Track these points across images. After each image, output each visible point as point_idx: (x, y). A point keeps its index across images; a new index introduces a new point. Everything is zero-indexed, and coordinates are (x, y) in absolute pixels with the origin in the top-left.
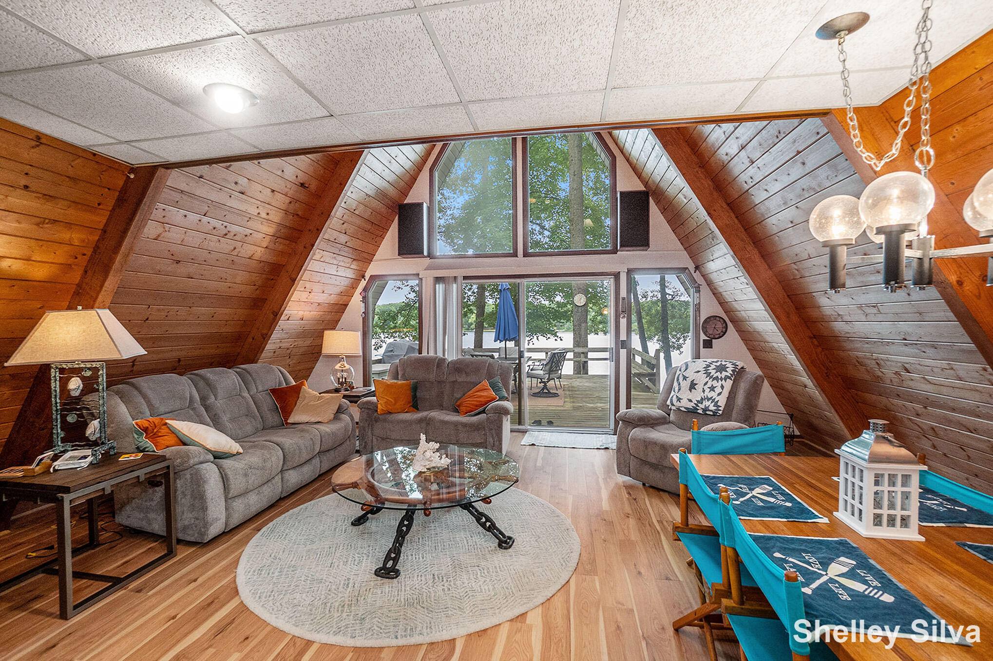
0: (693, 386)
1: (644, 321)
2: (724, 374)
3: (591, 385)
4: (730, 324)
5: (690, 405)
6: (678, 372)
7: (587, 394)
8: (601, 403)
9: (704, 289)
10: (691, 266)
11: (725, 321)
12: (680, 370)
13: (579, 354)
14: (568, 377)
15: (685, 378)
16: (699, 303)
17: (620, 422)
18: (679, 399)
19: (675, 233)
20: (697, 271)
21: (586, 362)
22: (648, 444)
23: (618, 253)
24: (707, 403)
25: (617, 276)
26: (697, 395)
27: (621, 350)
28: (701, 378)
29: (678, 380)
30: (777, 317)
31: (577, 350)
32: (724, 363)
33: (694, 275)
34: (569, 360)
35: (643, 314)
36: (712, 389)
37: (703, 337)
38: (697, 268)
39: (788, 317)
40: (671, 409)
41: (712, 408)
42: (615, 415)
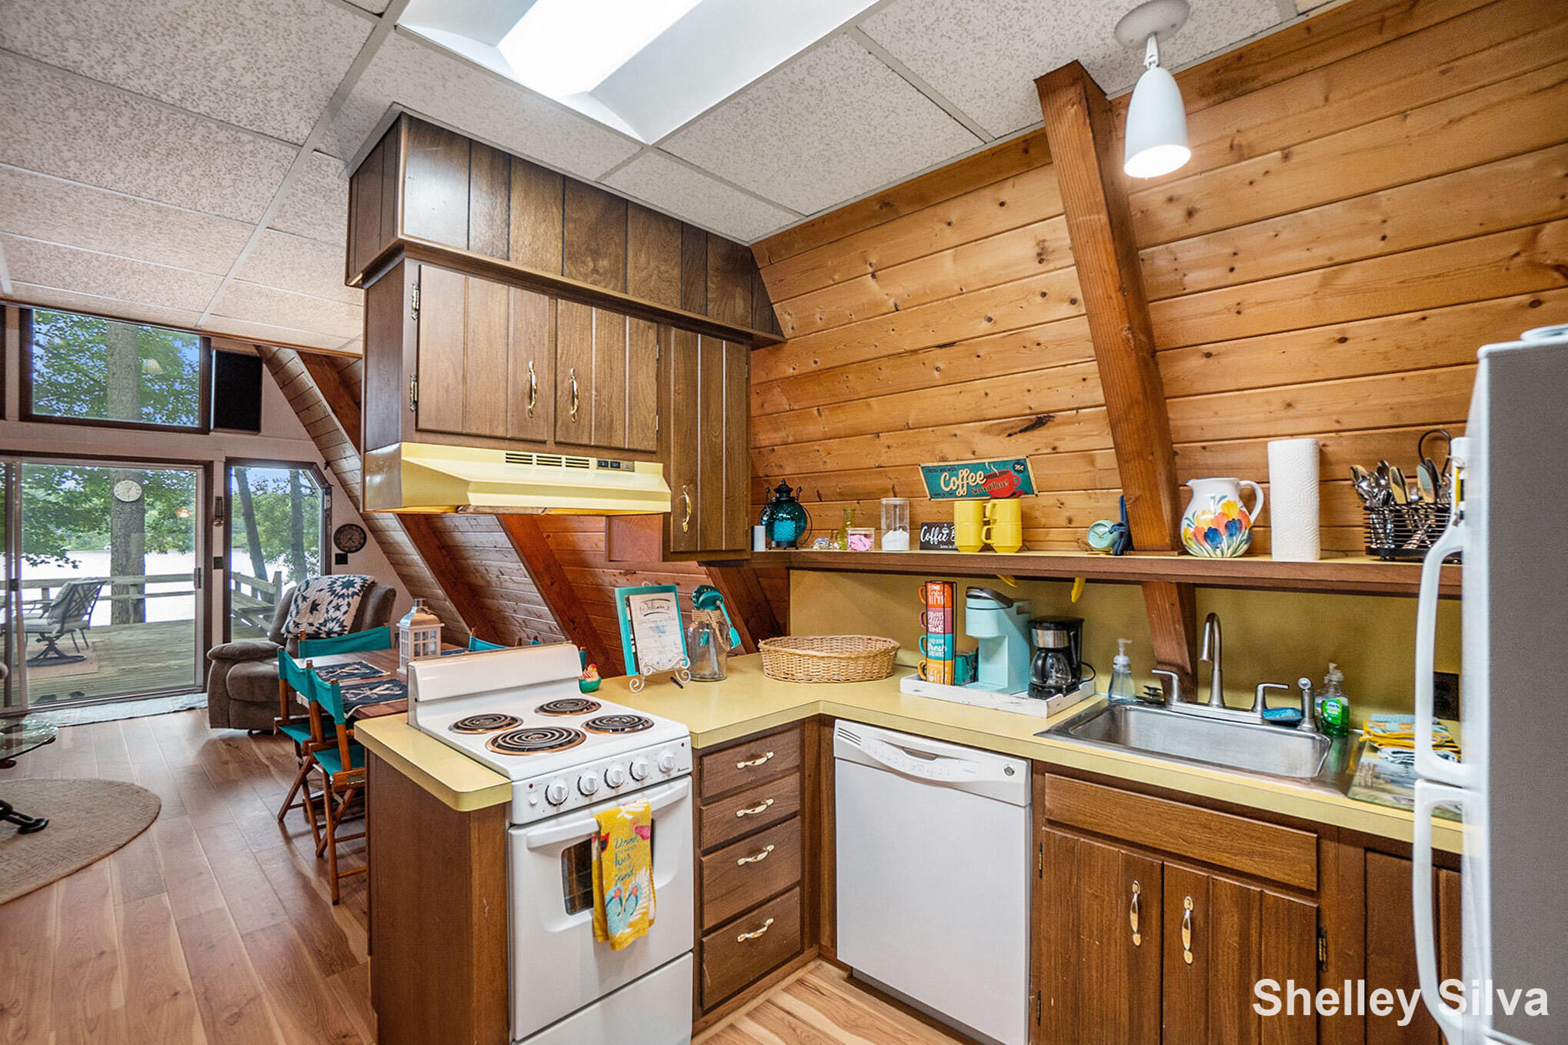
0: (314, 607)
1: (260, 529)
2: (351, 590)
3: (153, 637)
4: (369, 535)
5: (311, 630)
6: (296, 593)
7: (147, 651)
8: (176, 659)
9: (337, 489)
10: (320, 462)
11: (362, 530)
12: (299, 590)
13: (126, 587)
14: (101, 629)
15: (305, 599)
16: (331, 508)
17: (214, 661)
18: (297, 625)
19: (299, 417)
20: (329, 468)
21: (141, 601)
22: (253, 680)
23: (211, 433)
24: (330, 625)
25: (208, 467)
26: (318, 618)
27: (214, 571)
28: (326, 597)
29: (296, 601)
30: (406, 527)
31: (121, 580)
32: (351, 579)
33: (325, 472)
34: (104, 598)
35: (258, 517)
36: (337, 608)
37: (335, 550)
38: (328, 464)
39: (418, 528)
40: (287, 638)
41: (337, 629)
42: (205, 653)
